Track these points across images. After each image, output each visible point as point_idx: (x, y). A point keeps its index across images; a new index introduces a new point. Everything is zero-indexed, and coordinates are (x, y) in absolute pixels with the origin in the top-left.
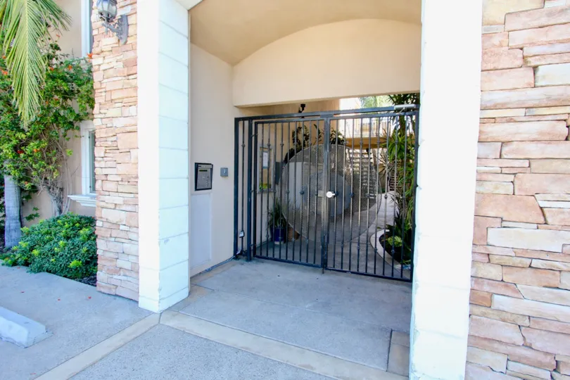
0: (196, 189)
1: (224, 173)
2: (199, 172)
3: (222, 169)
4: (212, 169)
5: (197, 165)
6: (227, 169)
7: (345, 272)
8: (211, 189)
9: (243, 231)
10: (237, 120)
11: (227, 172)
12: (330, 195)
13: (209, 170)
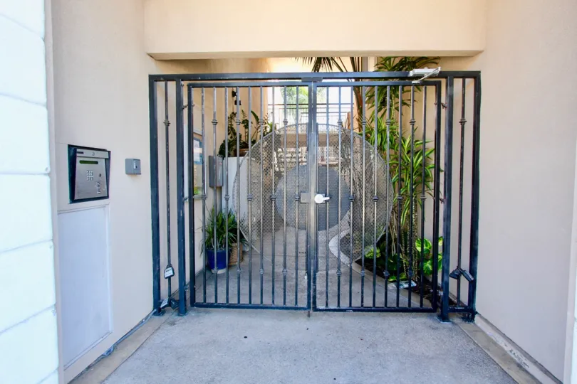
0: (73, 200)
1: (133, 168)
2: (78, 164)
3: (128, 162)
4: (108, 160)
5: (73, 151)
6: (138, 161)
7: (344, 310)
8: (107, 197)
9: (170, 265)
10: (153, 79)
11: (138, 167)
12: (320, 199)
13: (102, 163)
